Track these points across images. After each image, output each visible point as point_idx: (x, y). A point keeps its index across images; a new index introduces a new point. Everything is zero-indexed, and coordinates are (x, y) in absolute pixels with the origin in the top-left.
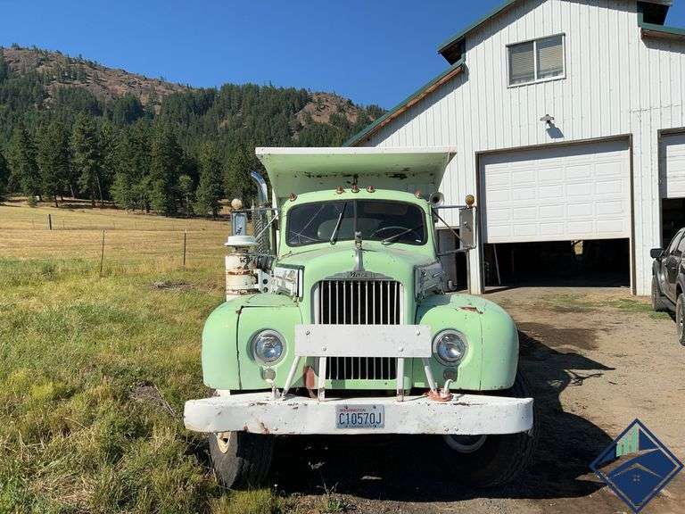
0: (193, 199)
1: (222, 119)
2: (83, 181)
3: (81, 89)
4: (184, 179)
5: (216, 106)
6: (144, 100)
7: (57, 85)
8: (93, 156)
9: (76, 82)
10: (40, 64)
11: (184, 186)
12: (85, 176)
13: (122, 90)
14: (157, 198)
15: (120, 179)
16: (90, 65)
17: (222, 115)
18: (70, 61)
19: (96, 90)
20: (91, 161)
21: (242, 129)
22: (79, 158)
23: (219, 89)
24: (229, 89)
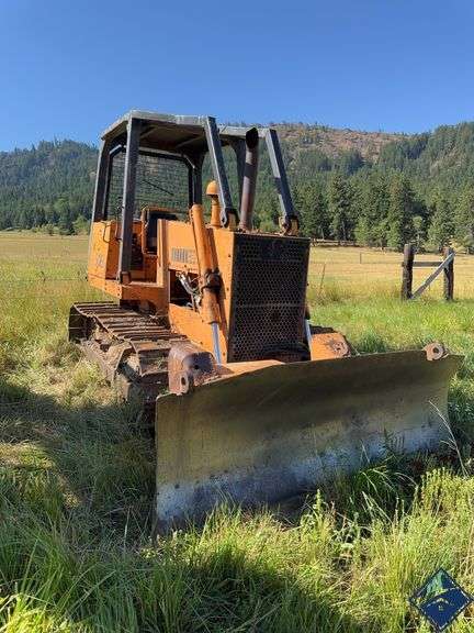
0: (425, 237)
1: (434, 160)
2: (334, 226)
3: (316, 150)
4: (417, 220)
5: (429, 149)
6: (364, 152)
7: (299, 149)
8: (343, 205)
9: (313, 145)
10: (287, 135)
11: (417, 225)
12: (335, 222)
13: (347, 147)
14: (393, 237)
15: (362, 222)
16: (324, 129)
17: (434, 156)
18: (308, 129)
19: (326, 149)
20: (341, 210)
21: (455, 168)
22: (332, 207)
23: (433, 132)
24: (443, 130)
